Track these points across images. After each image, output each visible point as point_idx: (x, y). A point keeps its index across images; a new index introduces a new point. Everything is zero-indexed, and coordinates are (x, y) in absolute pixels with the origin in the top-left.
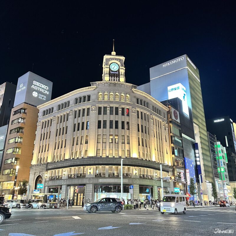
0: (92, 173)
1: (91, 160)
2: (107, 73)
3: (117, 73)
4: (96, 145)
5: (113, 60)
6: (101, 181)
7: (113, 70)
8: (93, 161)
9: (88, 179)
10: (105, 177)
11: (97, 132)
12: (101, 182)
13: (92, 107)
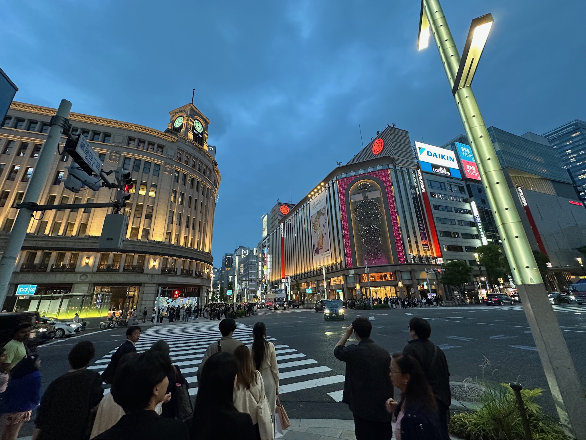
0: (156, 267)
1: (158, 246)
2: (190, 129)
3: (201, 136)
4: (167, 225)
5: (199, 116)
6: (171, 279)
7: (197, 129)
8: (161, 249)
9: (149, 276)
10: (175, 274)
11: (169, 206)
12: (171, 282)
13: (166, 165)
